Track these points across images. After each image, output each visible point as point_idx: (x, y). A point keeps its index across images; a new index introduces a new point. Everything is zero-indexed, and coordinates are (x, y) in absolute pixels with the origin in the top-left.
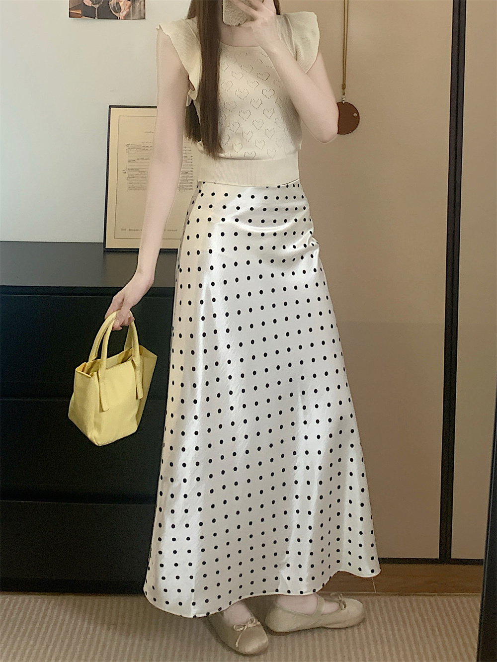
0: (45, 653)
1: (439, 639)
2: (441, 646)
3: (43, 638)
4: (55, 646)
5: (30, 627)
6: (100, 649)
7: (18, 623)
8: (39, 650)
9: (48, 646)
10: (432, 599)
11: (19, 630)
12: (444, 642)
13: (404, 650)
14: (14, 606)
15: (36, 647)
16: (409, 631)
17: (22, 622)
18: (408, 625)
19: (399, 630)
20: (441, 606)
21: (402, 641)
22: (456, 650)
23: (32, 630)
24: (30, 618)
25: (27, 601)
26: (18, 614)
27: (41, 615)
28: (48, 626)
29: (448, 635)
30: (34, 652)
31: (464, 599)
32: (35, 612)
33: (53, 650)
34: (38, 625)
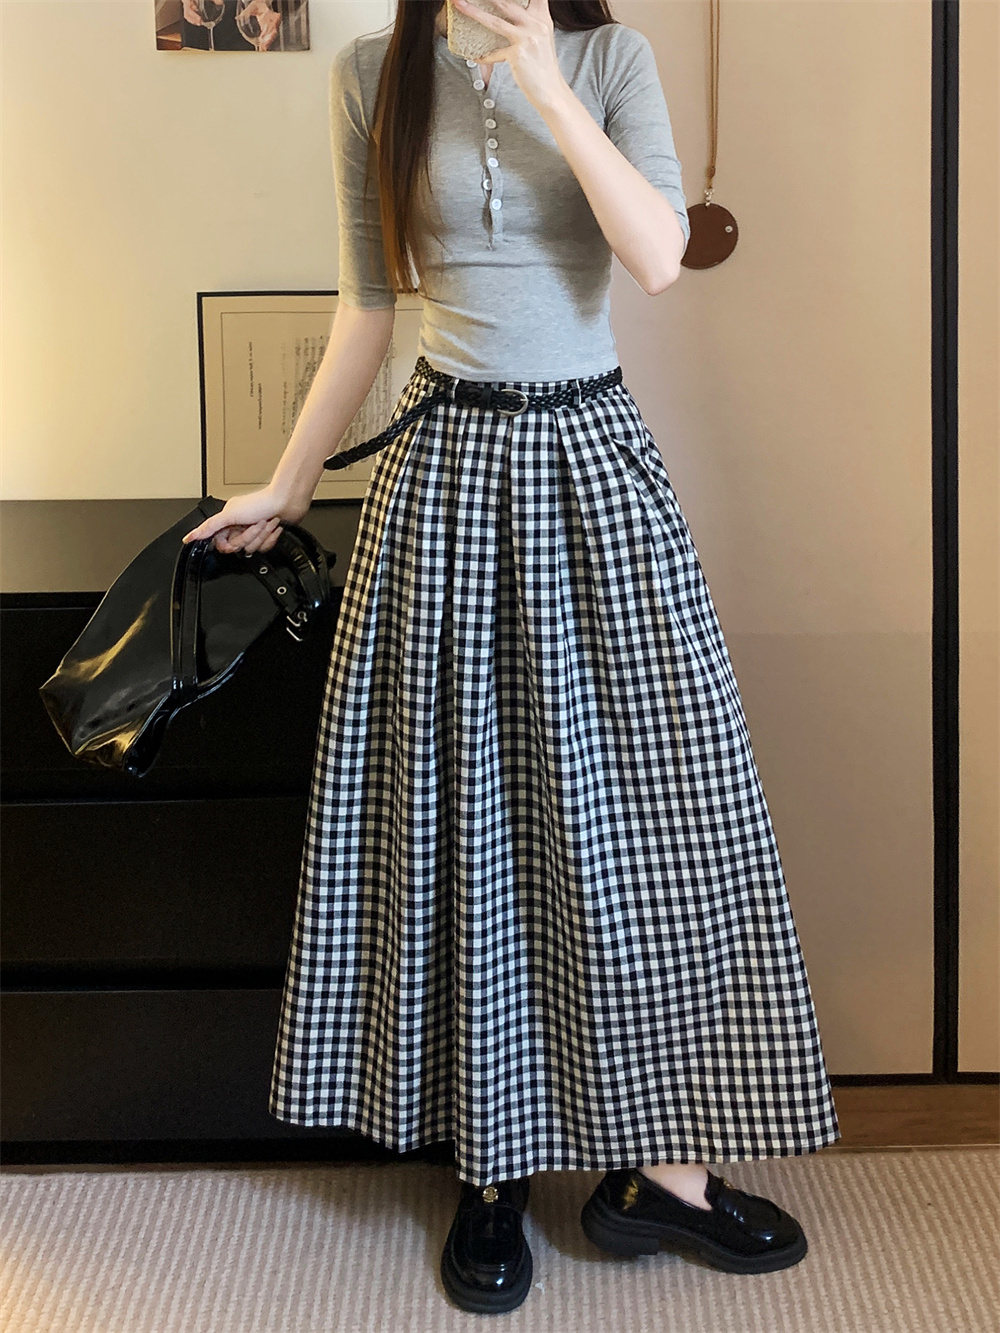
0: (159, 1291)
1: (931, 1240)
2: (935, 1253)
3: (154, 1263)
4: (176, 1277)
5: (128, 1237)
6: (266, 1277)
7: (103, 1232)
8: (147, 1285)
9: (163, 1277)
10: (908, 1160)
11: (105, 1245)
12: (940, 1244)
13: (864, 1266)
14: (94, 1197)
15: (141, 1280)
16: (870, 1224)
17: (111, 1227)
18: (865, 1210)
19: (850, 1223)
20: (927, 1171)
21: (858, 1245)
22: (966, 1261)
23: (132, 1244)
24: (127, 1220)
25: (119, 1185)
26: (102, 1213)
27: (148, 1212)
28: (162, 1237)
29: (947, 1231)
30: (138, 1289)
31: (974, 1156)
32: (137, 1208)
33: (173, 1286)
34: (142, 1235)
